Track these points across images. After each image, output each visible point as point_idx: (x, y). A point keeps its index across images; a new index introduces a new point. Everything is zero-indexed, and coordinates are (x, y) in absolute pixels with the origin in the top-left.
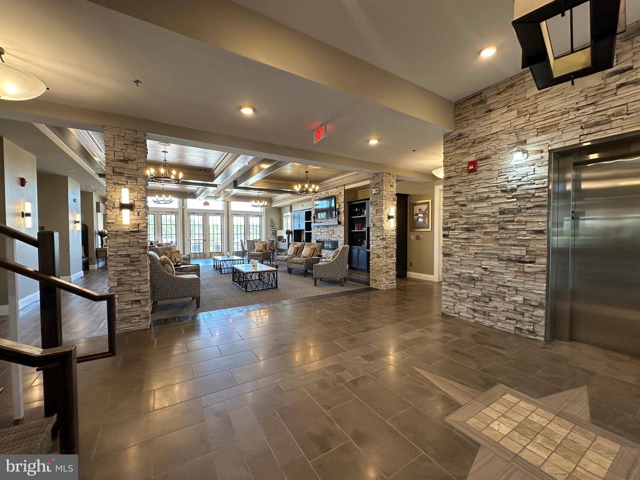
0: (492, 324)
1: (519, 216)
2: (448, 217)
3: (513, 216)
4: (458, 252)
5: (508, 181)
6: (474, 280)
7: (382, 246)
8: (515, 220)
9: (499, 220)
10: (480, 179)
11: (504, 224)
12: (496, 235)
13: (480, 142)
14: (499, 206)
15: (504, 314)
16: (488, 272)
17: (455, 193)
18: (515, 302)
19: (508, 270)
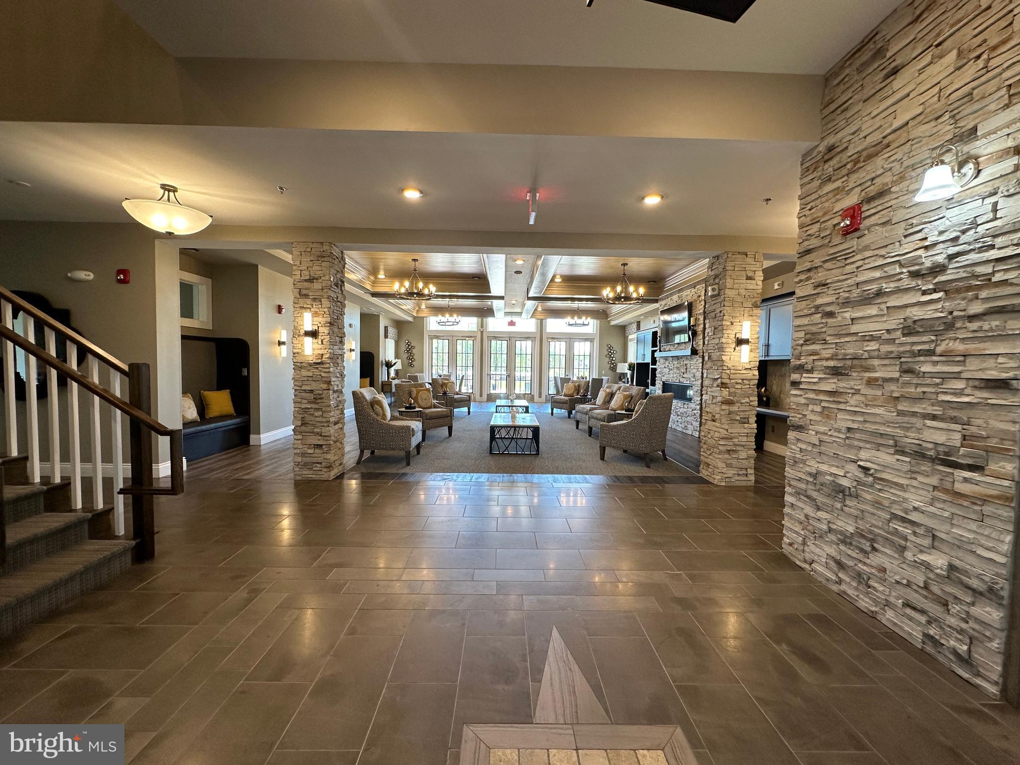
0: (874, 609)
1: (950, 339)
2: (801, 342)
3: (933, 338)
4: (817, 422)
5: (926, 248)
6: (843, 492)
7: (719, 399)
8: (939, 350)
9: (902, 349)
10: (866, 248)
11: (909, 360)
12: (892, 387)
13: (870, 157)
14: (902, 315)
15: (901, 590)
16: (871, 479)
17: (816, 287)
18: (928, 566)
19: (916, 479)
